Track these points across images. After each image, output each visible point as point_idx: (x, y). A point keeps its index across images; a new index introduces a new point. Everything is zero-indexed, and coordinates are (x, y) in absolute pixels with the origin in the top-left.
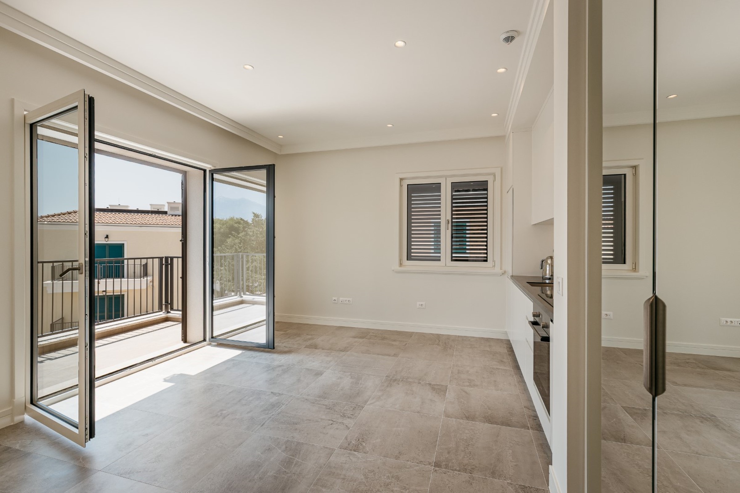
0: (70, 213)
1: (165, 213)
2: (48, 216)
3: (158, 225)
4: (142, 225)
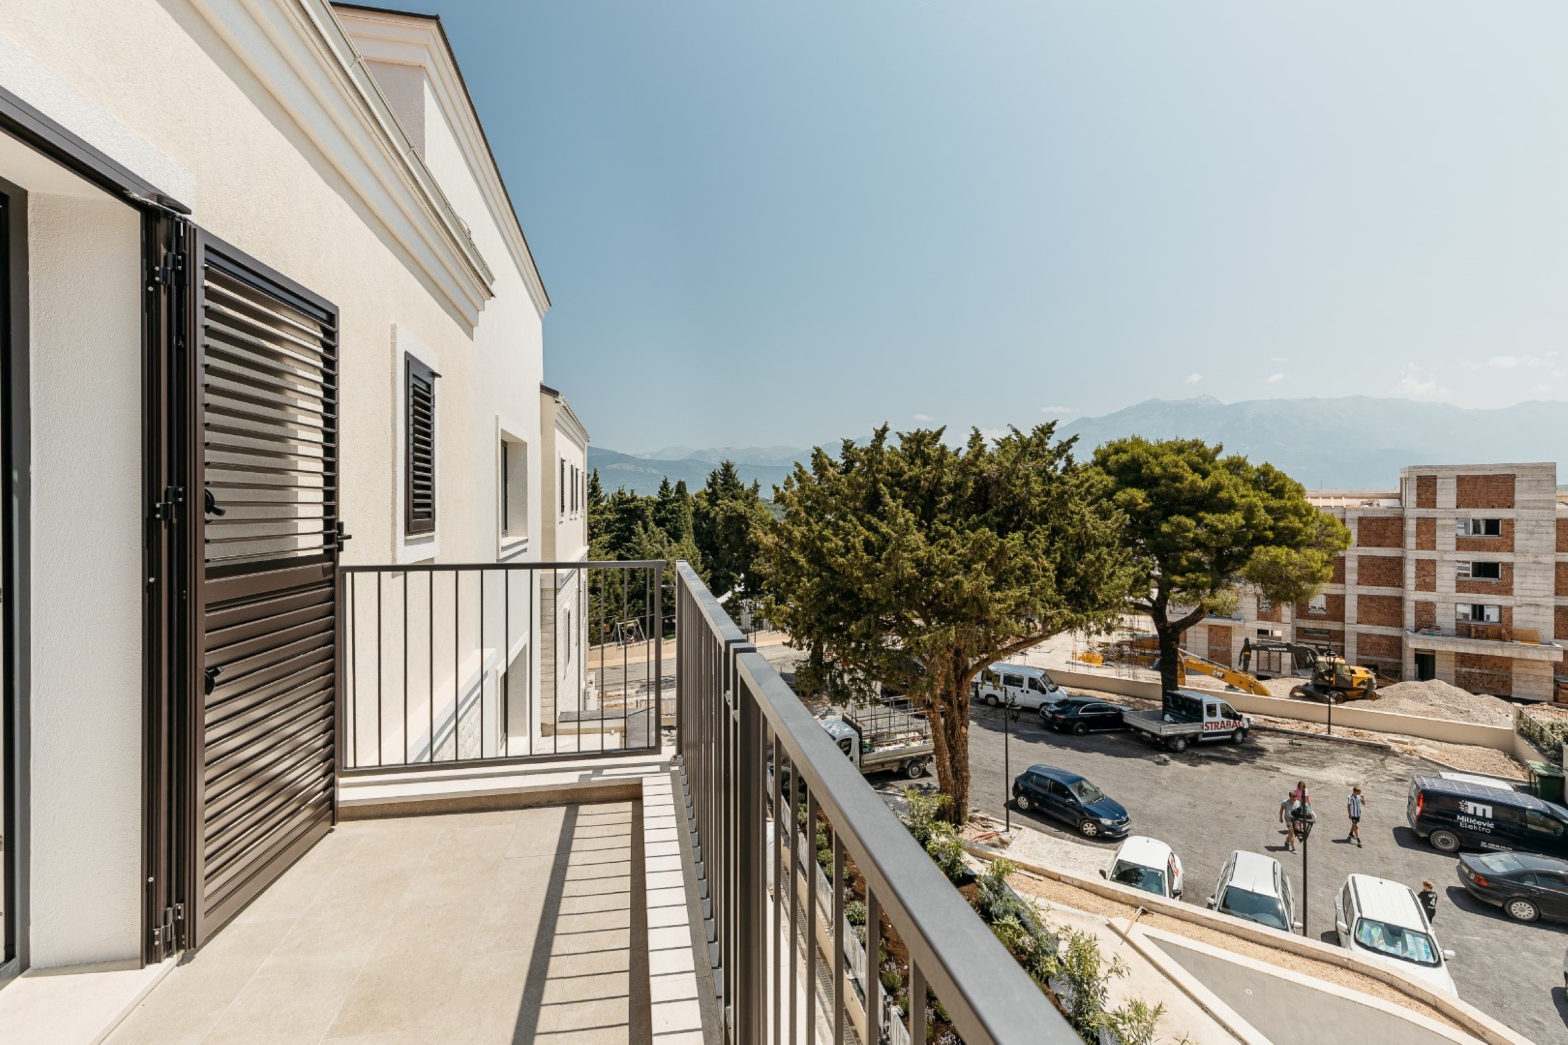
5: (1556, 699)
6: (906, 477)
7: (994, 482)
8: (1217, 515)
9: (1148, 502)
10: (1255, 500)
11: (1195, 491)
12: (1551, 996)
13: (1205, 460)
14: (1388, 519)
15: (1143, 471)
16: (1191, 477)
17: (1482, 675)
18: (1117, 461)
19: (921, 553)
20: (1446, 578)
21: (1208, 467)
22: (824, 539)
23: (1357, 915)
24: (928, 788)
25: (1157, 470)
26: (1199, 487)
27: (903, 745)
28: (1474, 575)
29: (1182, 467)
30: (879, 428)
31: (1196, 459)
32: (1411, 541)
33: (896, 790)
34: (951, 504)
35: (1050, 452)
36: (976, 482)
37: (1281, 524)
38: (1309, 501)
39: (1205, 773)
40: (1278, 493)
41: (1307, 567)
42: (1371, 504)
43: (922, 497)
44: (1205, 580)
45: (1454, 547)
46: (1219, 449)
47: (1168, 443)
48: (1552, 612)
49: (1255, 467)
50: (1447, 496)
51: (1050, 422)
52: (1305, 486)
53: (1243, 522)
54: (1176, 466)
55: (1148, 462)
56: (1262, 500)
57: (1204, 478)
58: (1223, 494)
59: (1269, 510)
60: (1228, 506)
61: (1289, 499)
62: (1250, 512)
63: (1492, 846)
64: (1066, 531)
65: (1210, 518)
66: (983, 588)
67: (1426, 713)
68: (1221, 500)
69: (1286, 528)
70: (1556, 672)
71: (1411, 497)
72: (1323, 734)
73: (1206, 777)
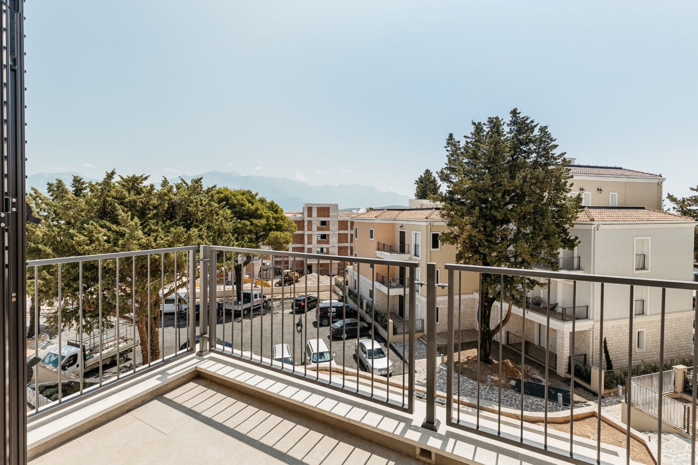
5: (338, 274)
6: (127, 200)
7: (178, 205)
8: (258, 220)
9: (232, 215)
10: (269, 214)
11: (249, 210)
12: (353, 357)
13: (252, 199)
14: (300, 221)
15: (230, 202)
16: (248, 205)
17: (323, 269)
18: (219, 197)
19: (144, 241)
20: (314, 240)
21: (253, 201)
22: (72, 237)
23: (312, 353)
24: (131, 366)
25: (235, 201)
26: (251, 209)
27: (113, 348)
28: (321, 238)
29: (245, 201)
30: (110, 172)
31: (250, 198)
32: (306, 228)
33: (110, 374)
34: (155, 215)
35: (204, 191)
36: (168, 204)
37: (277, 223)
38: (285, 215)
39: (256, 321)
40: (276, 212)
41: (286, 238)
42: (295, 216)
43: (137, 211)
44: (254, 245)
45: (316, 230)
46: (257, 194)
47: (238, 190)
48: (337, 248)
49: (268, 202)
50: (315, 213)
51: (199, 178)
52: (284, 210)
53: (266, 222)
54: (243, 200)
55: (231, 198)
56: (272, 214)
57: (252, 205)
58: (259, 212)
59: (274, 218)
60: (261, 217)
61: (279, 214)
62: (268, 218)
63: (336, 320)
64: (213, 227)
65: (255, 221)
66: (182, 256)
67: (312, 284)
68: (258, 214)
69: (279, 224)
70: (338, 266)
71: (306, 214)
72: (289, 297)
73: (256, 323)
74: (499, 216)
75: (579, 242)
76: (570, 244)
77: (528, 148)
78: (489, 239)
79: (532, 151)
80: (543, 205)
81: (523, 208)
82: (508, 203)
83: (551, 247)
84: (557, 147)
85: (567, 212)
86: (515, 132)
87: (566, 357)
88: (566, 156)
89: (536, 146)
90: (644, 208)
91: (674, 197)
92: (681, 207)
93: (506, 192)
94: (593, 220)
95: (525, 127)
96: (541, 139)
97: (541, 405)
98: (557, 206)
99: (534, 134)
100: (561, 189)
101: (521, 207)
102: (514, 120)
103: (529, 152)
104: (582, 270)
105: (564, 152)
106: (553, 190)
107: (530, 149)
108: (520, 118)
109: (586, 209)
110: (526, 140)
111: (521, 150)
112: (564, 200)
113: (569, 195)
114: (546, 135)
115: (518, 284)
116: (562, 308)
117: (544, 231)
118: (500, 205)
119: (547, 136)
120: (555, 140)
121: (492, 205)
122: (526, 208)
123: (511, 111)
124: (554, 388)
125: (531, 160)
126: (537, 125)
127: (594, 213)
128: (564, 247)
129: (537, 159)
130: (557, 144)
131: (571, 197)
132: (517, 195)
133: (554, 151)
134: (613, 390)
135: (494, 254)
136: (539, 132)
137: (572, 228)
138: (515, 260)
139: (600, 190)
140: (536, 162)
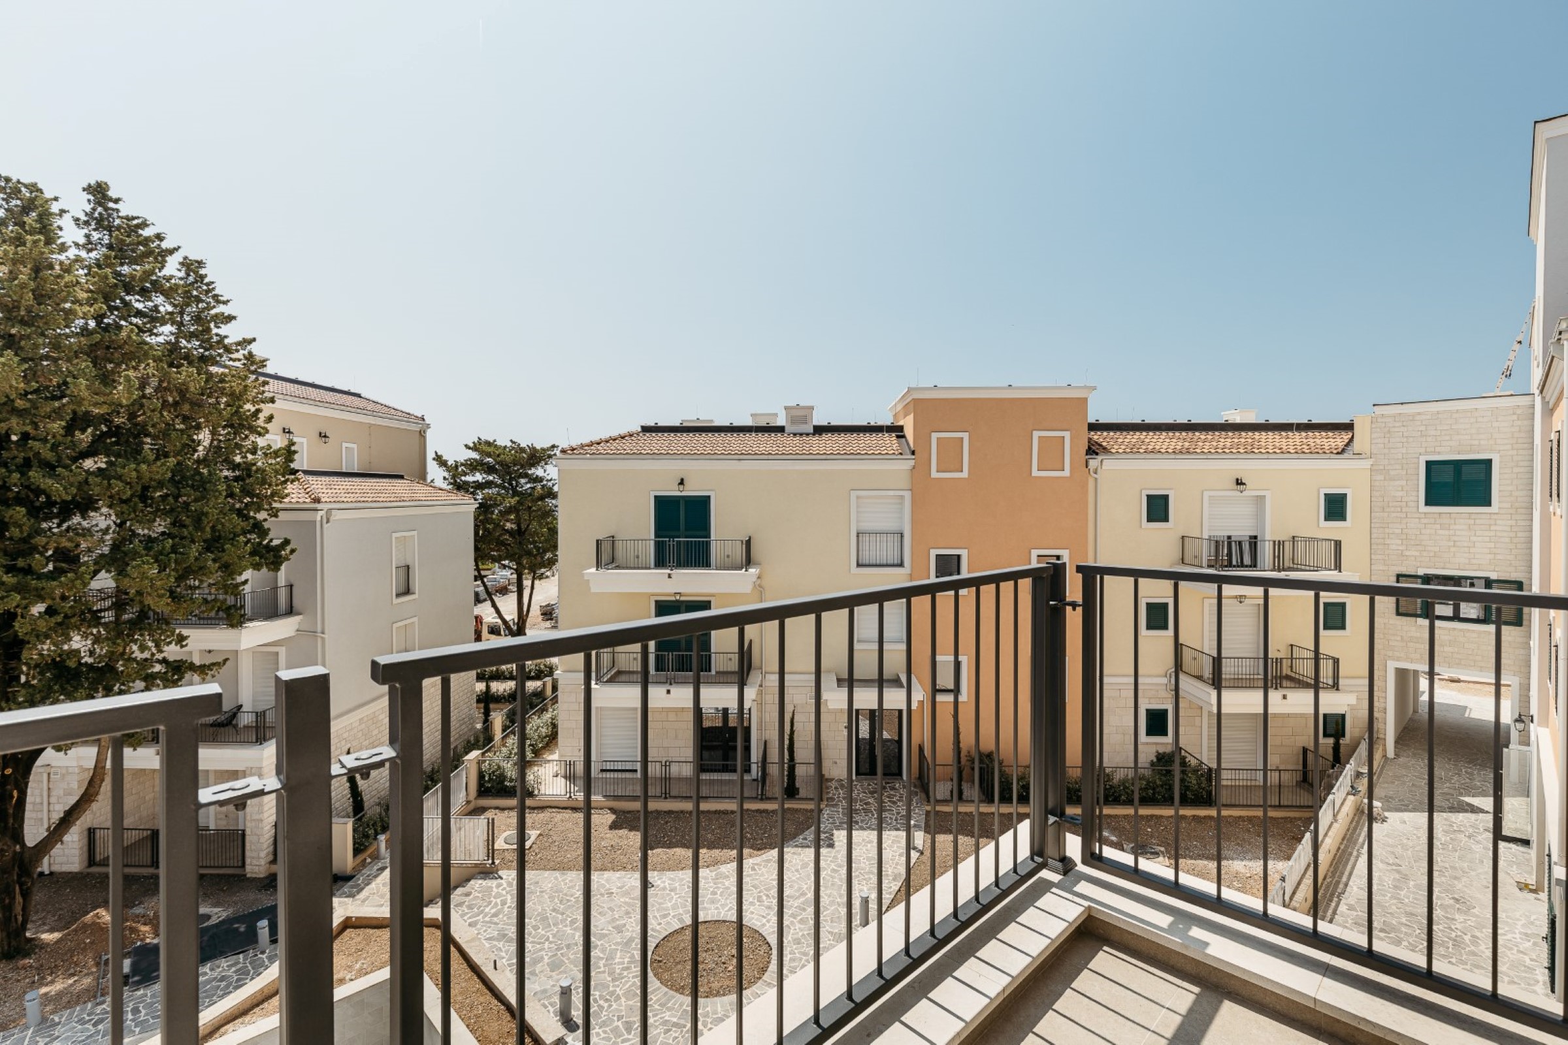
0: (623, 438)
1: (781, 429)
2: (591, 444)
3: (770, 457)
4: (741, 457)
74: (57, 488)
75: (293, 551)
76: (271, 557)
77: (150, 304)
78: (21, 563)
79: (163, 317)
80: (198, 461)
81: (144, 467)
82: (90, 453)
83: (229, 569)
84: (233, 322)
85: (263, 482)
86: (104, 249)
87: (268, 827)
88: (254, 348)
89: (175, 306)
90: (402, 477)
91: (444, 458)
92: (454, 477)
93: (78, 422)
94: (317, 500)
95: (139, 243)
96: (189, 291)
97: (215, 978)
98: (235, 467)
99: (166, 272)
100: (244, 426)
101: (138, 464)
102: (100, 214)
103: (154, 318)
104: (299, 614)
105: (249, 336)
106: (224, 427)
107: (156, 308)
108: (120, 214)
109: (300, 475)
110: (142, 280)
111: (127, 304)
112: (254, 452)
113: (261, 442)
114: (202, 283)
115: (134, 682)
116: (257, 713)
117: (208, 529)
118: (59, 460)
119: (205, 288)
120: (226, 303)
121: (31, 454)
122: (154, 468)
123: (89, 186)
124: (244, 915)
125: (161, 339)
126: (176, 249)
127: (318, 485)
128: (257, 567)
129: (177, 342)
130: (234, 314)
131: (269, 447)
132: (115, 431)
133: (224, 330)
134: (369, 852)
135: (38, 609)
136: (180, 270)
137: (273, 519)
138: (118, 617)
139: (323, 436)
140: (172, 348)
